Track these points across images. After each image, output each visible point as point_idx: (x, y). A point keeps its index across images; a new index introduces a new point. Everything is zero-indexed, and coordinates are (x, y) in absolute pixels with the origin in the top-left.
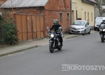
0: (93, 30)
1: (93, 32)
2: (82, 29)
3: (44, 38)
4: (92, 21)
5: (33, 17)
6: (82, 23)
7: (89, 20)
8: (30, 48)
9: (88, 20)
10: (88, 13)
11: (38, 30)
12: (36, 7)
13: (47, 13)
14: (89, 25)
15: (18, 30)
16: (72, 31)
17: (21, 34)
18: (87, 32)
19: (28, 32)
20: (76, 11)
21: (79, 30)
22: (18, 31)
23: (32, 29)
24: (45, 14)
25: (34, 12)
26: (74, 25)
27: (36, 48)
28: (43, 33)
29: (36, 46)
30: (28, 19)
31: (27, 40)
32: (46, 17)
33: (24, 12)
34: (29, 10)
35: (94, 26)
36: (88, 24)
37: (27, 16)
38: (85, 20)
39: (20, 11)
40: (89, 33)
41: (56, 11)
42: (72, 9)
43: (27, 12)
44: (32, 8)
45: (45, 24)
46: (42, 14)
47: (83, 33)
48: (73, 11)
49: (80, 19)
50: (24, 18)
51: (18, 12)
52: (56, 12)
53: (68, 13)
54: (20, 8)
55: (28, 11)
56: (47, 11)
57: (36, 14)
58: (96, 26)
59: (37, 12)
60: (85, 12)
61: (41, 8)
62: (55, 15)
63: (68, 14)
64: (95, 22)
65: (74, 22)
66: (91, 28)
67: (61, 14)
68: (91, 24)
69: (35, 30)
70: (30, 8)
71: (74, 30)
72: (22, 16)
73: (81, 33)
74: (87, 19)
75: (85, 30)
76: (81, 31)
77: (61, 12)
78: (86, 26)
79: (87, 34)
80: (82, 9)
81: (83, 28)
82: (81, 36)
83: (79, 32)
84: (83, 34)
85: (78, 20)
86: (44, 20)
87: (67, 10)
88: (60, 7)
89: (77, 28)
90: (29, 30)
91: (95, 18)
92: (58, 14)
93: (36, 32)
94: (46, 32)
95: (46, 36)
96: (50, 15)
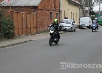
0: (77, 28)
1: (77, 30)
2: (69, 26)
3: (37, 33)
4: (77, 20)
5: (27, 15)
6: (69, 21)
8: (25, 42)
9: (74, 19)
10: (74, 13)
11: (32, 26)
13: (39, 11)
15: (15, 25)
17: (17, 29)
18: (73, 29)
19: (23, 28)
21: (66, 28)
22: (15, 27)
23: (27, 25)
25: (29, 10)
26: (62, 23)
28: (36, 29)
29: (31, 41)
30: (24, 16)
31: (22, 34)
32: (38, 15)
34: (24, 9)
35: (78, 24)
36: (74, 23)
37: (23, 14)
39: (16, 9)
40: (75, 31)
41: (47, 10)
42: (61, 10)
43: (22, 10)
45: (37, 21)
46: (35, 13)
47: (70, 30)
48: (61, 11)
49: (67, 18)
50: (20, 15)
52: (47, 11)
53: (57, 12)
54: (16, 7)
56: (40, 10)
57: (30, 12)
58: (80, 25)
59: (31, 10)
60: (71, 13)
61: (35, 8)
62: (46, 13)
63: (57, 13)
64: (79, 20)
65: (62, 21)
66: (76, 26)
69: (29, 27)
70: (25, 7)
72: (18, 13)
73: (68, 30)
75: (72, 27)
76: (68, 28)
77: (51, 12)
78: (72, 24)
79: (73, 31)
80: (69, 10)
81: (70, 26)
82: (68, 33)
83: (66, 29)
84: (70, 31)
86: (37, 18)
87: (57, 10)
88: (51, 7)
89: (64, 26)
90: (24, 26)
92: (48, 13)
93: (30, 28)
94: (38, 29)
95: (38, 32)
96: (42, 13)
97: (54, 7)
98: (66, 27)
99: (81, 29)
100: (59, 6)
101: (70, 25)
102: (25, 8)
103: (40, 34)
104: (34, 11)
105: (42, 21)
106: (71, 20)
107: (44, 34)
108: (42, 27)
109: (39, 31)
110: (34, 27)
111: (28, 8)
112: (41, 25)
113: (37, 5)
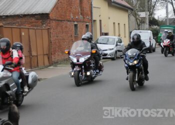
2: (110, 49)
3: (50, 66)
4: (125, 37)
5: (30, 30)
6: (111, 40)
7: (121, 36)
9: (119, 36)
10: (119, 24)
11: (40, 52)
12: (36, 15)
13: (53, 24)
14: (121, 44)
18: (119, 54)
20: (100, 21)
21: (105, 52)
23: (30, 51)
24: (50, 26)
25: (33, 22)
28: (48, 58)
30: (23, 34)
32: (52, 31)
34: (24, 20)
36: (121, 42)
37: (22, 29)
38: (115, 35)
39: (8, 22)
41: (68, 21)
42: (94, 19)
44: (28, 17)
45: (50, 42)
46: (45, 27)
47: (113, 56)
48: (95, 21)
49: (106, 34)
50: (16, 32)
52: (69, 23)
53: (87, 24)
55: (21, 22)
56: (54, 22)
57: (35, 26)
59: (37, 22)
60: (114, 23)
61: (44, 17)
62: (66, 27)
63: (87, 26)
65: (98, 40)
67: (76, 25)
69: (34, 53)
70: (25, 16)
72: (13, 29)
73: (110, 57)
74: (117, 33)
75: (116, 51)
76: (108, 53)
77: (76, 23)
78: (117, 45)
79: (119, 58)
80: (109, 18)
81: (113, 49)
82: (110, 61)
83: (106, 55)
84: (113, 59)
86: (49, 36)
87: (86, 20)
88: (74, 14)
89: (102, 49)
90: (26, 53)
92: (71, 25)
93: (37, 56)
94: (53, 56)
95: (52, 63)
96: (59, 27)
97: (82, 14)
98: (106, 50)
100: (89, 13)
101: (113, 46)
102: (26, 19)
103: (56, 66)
104: (43, 24)
105: (59, 42)
107: (64, 65)
108: (60, 54)
109: (53, 60)
110: (45, 53)
111: (31, 18)
112: (57, 49)
113: (48, 12)
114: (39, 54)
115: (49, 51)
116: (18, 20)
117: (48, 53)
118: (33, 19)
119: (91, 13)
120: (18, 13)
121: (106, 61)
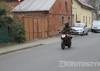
0: (90, 31)
1: (90, 33)
2: (81, 30)
3: (48, 38)
4: (90, 24)
5: (38, 19)
6: (81, 25)
7: (87, 23)
8: (35, 46)
10: (86, 17)
12: (42, 11)
13: (51, 16)
14: (87, 28)
15: (26, 30)
16: (72, 32)
17: (28, 34)
18: (85, 33)
19: (34, 32)
20: (76, 15)
21: (78, 31)
22: (26, 31)
23: (38, 30)
24: (49, 17)
25: (40, 15)
26: (74, 27)
27: (41, 46)
28: (47, 34)
29: (41, 45)
30: (35, 21)
31: (34, 39)
32: (50, 20)
33: (31, 15)
34: (36, 14)
35: (91, 28)
36: (86, 26)
37: (34, 19)
39: (28, 15)
40: (87, 34)
41: (59, 15)
42: (73, 14)
43: (34, 15)
44: (38, 12)
45: (49, 25)
46: (46, 18)
47: (82, 34)
48: (73, 15)
49: (79, 22)
50: (31, 20)
51: (26, 15)
52: (59, 16)
53: (69, 16)
54: (28, 12)
56: (51, 15)
57: (42, 17)
58: (93, 28)
59: (43, 15)
60: (84, 16)
61: (46, 12)
62: (58, 18)
64: (92, 24)
65: (74, 25)
66: (88, 29)
67: (63, 17)
68: (89, 27)
69: (40, 31)
70: (36, 12)
71: (74, 32)
72: (29, 18)
73: (80, 34)
74: (85, 22)
75: (84, 31)
76: (79, 32)
77: (63, 16)
78: (84, 28)
79: (85, 35)
80: (81, 14)
81: (82, 30)
82: (80, 36)
83: (78, 33)
84: (82, 35)
85: (78, 22)
86: (48, 22)
87: (68, 14)
88: (62, 12)
89: (76, 30)
90: (35, 31)
91: (92, 22)
93: (41, 32)
94: (50, 33)
95: (49, 36)
96: (54, 18)
97: (66, 11)
99: (94, 32)
100: (71, 11)
101: (82, 29)
103: (51, 38)
104: (45, 16)
105: (53, 26)
106: (83, 24)
107: (56, 37)
108: (54, 32)
109: (50, 35)
110: (46, 31)
111: (40, 13)
112: (52, 29)
113: (48, 10)
114: (42, 31)
115: (48, 30)
116: (33, 14)
117: (47, 31)
118: (41, 14)
119: (72, 11)
120: (33, 10)
121: (77, 36)
